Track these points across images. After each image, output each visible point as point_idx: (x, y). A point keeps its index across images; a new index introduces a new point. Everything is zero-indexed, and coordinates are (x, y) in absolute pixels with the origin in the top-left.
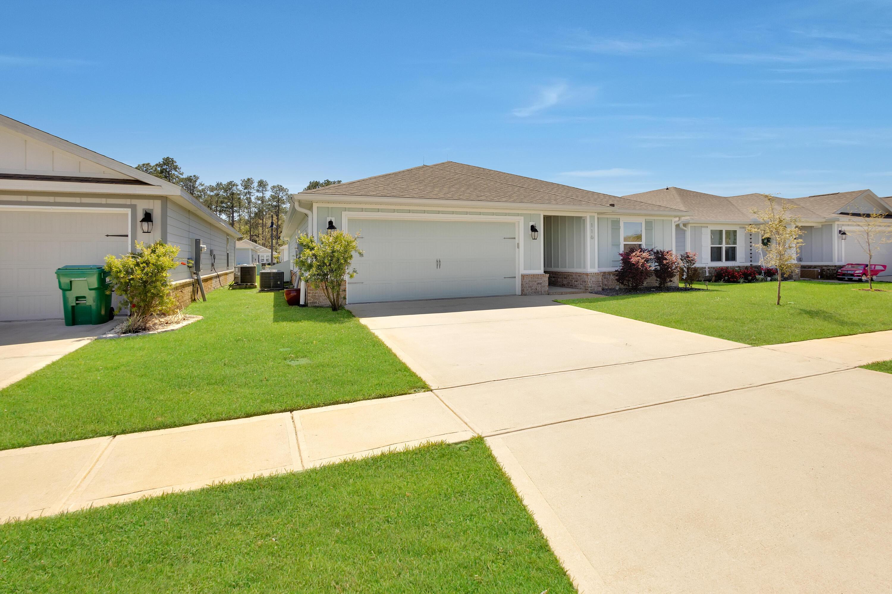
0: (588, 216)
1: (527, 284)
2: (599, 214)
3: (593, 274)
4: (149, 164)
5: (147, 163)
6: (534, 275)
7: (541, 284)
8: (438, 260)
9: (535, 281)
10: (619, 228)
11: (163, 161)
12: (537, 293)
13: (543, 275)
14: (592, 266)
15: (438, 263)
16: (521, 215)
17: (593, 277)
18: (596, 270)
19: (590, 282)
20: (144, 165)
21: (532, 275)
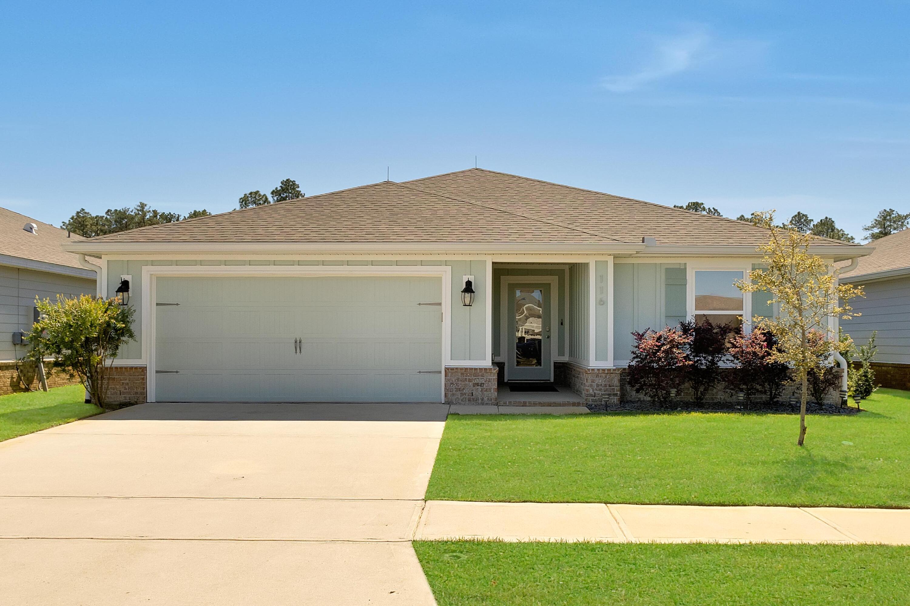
0: (592, 262)
1: (452, 384)
2: (616, 257)
3: (596, 371)
4: (258, 192)
5: (254, 190)
6: (466, 369)
7: (482, 385)
8: (298, 340)
9: (470, 381)
10: (684, 285)
11: (281, 185)
12: (473, 400)
13: (490, 369)
14: (601, 355)
15: (298, 345)
16: (446, 263)
17: (597, 376)
18: (609, 364)
19: (591, 385)
20: (251, 193)
21: (461, 369)
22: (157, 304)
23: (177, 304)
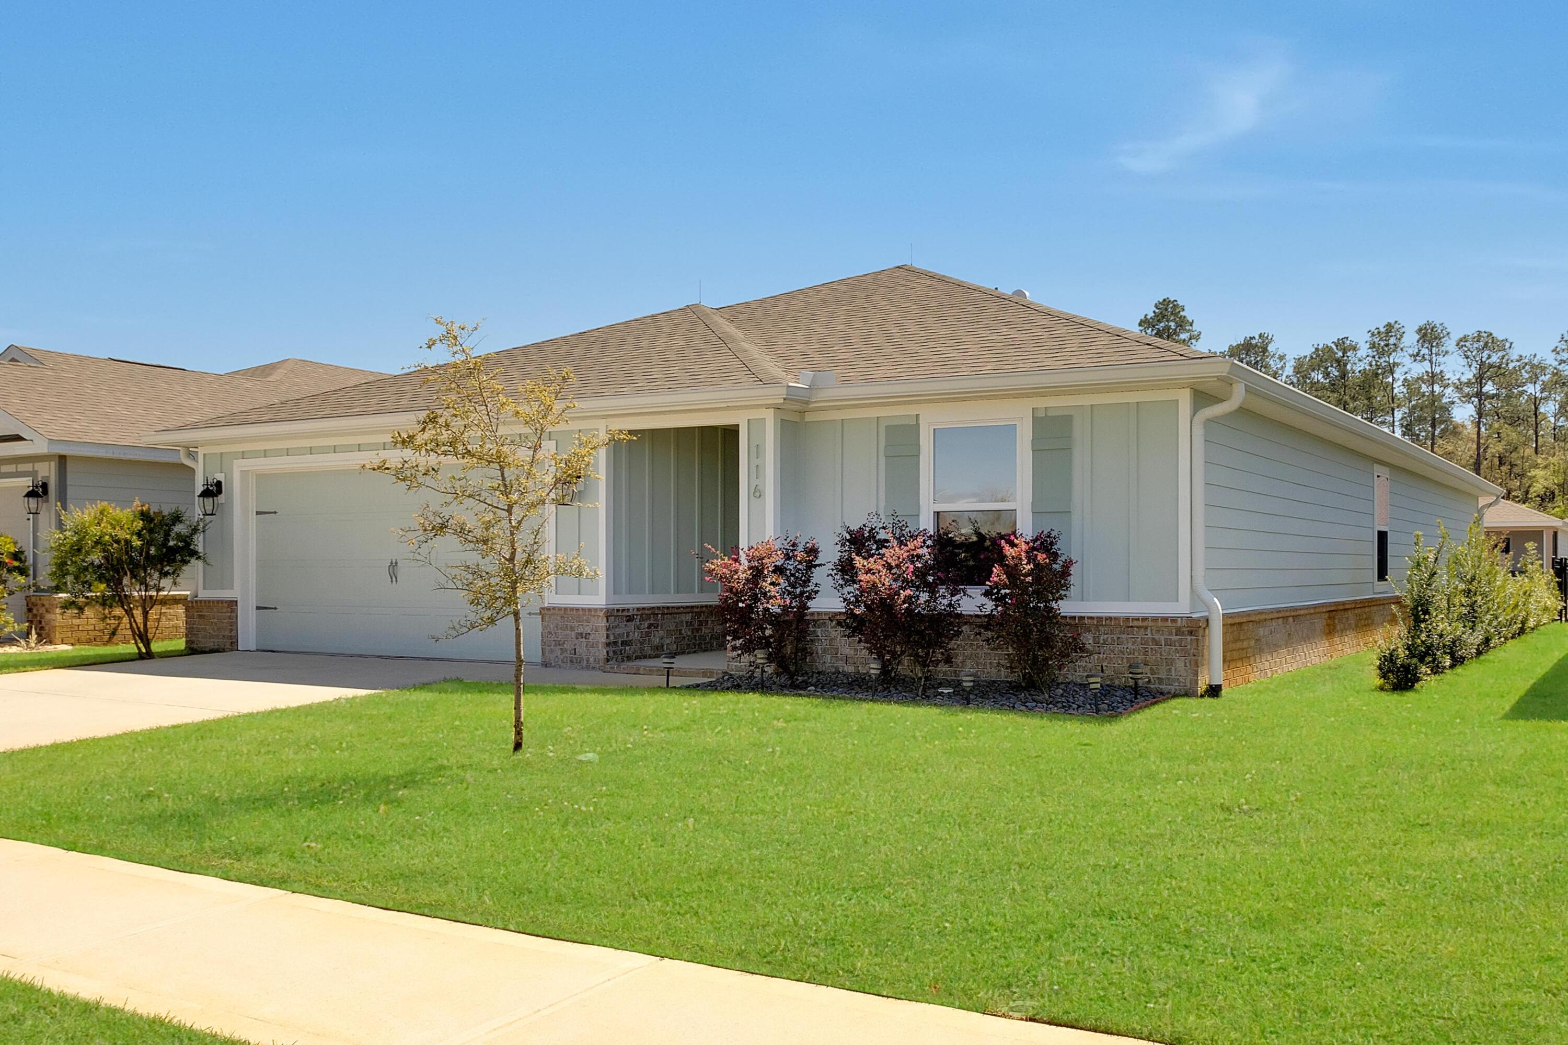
0: (742, 420)
1: (550, 634)
7: (587, 636)
8: (394, 562)
10: (915, 456)
15: (394, 570)
22: (258, 513)
23: (275, 513)
